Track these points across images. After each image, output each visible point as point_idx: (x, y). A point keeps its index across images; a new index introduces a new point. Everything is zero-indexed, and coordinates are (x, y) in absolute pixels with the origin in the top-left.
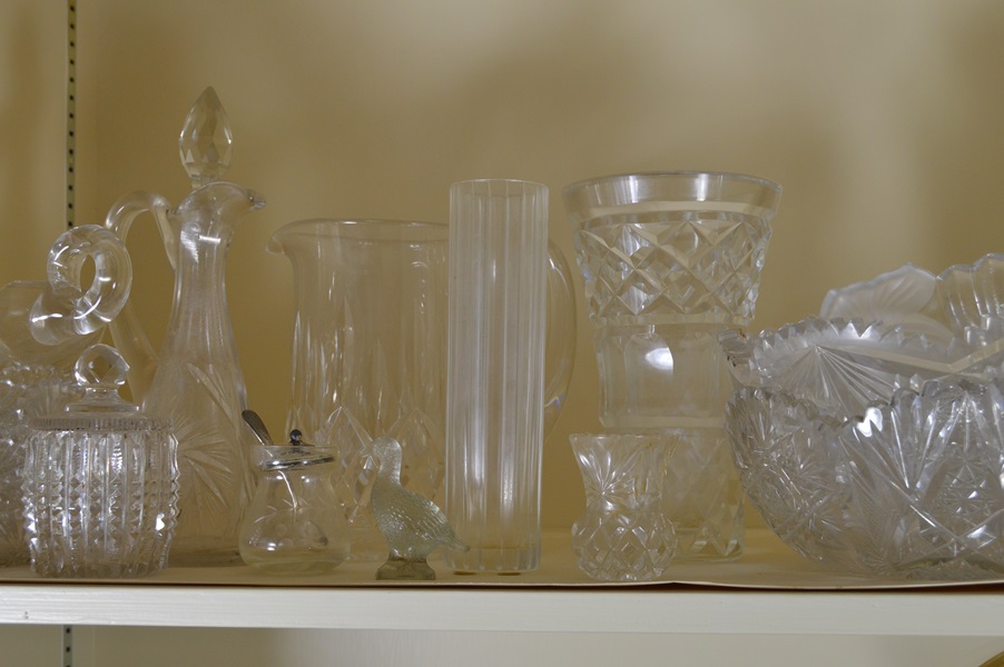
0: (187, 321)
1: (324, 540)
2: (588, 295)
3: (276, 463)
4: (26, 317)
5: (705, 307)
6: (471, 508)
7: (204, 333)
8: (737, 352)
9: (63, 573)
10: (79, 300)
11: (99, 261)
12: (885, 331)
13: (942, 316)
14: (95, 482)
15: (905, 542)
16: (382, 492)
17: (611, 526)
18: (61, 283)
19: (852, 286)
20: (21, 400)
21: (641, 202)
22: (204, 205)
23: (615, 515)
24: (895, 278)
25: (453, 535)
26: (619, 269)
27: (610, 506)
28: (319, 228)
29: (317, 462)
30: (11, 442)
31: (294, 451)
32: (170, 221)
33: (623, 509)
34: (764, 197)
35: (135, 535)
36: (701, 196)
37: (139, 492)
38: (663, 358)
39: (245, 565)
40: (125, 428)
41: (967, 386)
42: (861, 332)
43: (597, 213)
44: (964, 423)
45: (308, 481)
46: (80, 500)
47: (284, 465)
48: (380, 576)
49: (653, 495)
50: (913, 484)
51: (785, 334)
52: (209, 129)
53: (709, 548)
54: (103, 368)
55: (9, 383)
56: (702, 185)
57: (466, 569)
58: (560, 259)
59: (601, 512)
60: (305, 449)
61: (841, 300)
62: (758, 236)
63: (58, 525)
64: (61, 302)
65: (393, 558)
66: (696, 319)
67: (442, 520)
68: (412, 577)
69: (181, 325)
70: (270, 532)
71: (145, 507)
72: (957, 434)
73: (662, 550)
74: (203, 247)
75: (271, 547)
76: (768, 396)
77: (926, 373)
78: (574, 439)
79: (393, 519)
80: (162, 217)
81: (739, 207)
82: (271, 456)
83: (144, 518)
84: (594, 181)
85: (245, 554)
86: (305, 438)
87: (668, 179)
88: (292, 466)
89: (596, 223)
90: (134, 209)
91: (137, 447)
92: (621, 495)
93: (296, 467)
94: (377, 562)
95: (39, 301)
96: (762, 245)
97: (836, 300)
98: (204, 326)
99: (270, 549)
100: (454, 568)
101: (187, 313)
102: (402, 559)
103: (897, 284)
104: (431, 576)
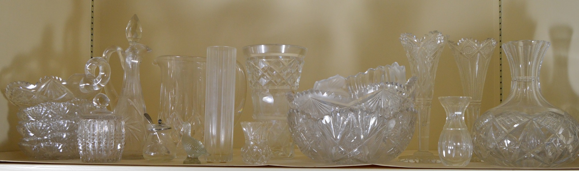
0: (128, 86)
1: (169, 152)
2: (249, 80)
3: (154, 129)
4: (78, 85)
6: (212, 143)
7: (133, 89)
8: (290, 99)
9: (90, 161)
10: (95, 80)
11: (101, 68)
12: (329, 93)
13: (347, 90)
14: (99, 135)
15: (335, 154)
16: (186, 139)
17: (252, 149)
18: (89, 74)
19: (322, 80)
20: (76, 109)
21: (265, 53)
22: (133, 50)
23: (253, 145)
24: (334, 78)
25: (206, 151)
26: (258, 72)
27: (252, 143)
28: (168, 58)
29: (166, 129)
30: (74, 122)
31: (159, 126)
32: (123, 55)
33: (256, 144)
34: (302, 52)
35: (111, 150)
36: (283, 51)
37: (113, 137)
38: (269, 100)
39: (145, 159)
40: (108, 118)
41: (352, 110)
42: (323, 94)
43: (253, 55)
44: (350, 121)
45: (164, 134)
46: (95, 140)
47: (156, 130)
48: (184, 163)
49: (264, 140)
50: (336, 137)
51: (302, 94)
52: (135, 27)
54: (102, 100)
55: (73, 104)
56: (283, 47)
57: (210, 161)
58: (242, 68)
59: (249, 145)
60: (163, 125)
61: (319, 84)
62: (300, 63)
63: (88, 147)
64: (89, 80)
65: (188, 158)
66: (280, 88)
67: (203, 146)
68: (193, 163)
69: (126, 86)
70: (152, 150)
71: (114, 142)
72: (348, 124)
73: (266, 156)
74: (133, 64)
75: (152, 154)
76: (298, 112)
77: (340, 106)
78: (242, 123)
79: (188, 146)
80: (120, 54)
82: (153, 127)
83: (114, 145)
84: (251, 46)
85: (144, 156)
86: (163, 122)
87: (273, 47)
88: (159, 130)
89: (252, 58)
90: (112, 51)
91: (112, 124)
92: (255, 140)
93: (160, 130)
94: (184, 159)
95: (82, 80)
97: (318, 84)
98: (133, 87)
99: (152, 155)
100: (207, 161)
101: (128, 83)
102: (191, 158)
103: (335, 80)
104: (199, 163)
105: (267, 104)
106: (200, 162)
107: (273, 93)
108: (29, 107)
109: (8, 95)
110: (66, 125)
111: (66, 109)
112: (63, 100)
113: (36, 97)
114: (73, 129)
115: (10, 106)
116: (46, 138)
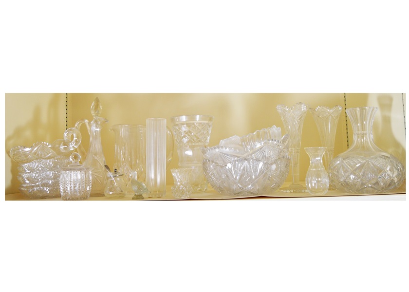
0: (93, 146)
1: (122, 191)
2: (175, 139)
3: (112, 176)
4: (59, 147)
5: (199, 141)
6: (151, 184)
7: (96, 148)
8: (204, 152)
10: (70, 143)
11: (75, 135)
12: (230, 148)
13: (242, 145)
14: (74, 181)
15: (236, 189)
16: (133, 182)
17: (179, 188)
18: (67, 139)
19: (225, 139)
20: (58, 164)
21: (186, 121)
22: (96, 122)
23: (180, 185)
25: (147, 190)
26: (181, 134)
27: (179, 183)
28: (120, 126)
29: (120, 176)
30: (57, 173)
31: (115, 173)
32: (89, 125)
34: (211, 119)
35: (83, 191)
36: (198, 119)
37: (84, 183)
38: (189, 153)
39: (106, 196)
40: (80, 170)
41: (246, 159)
42: (226, 149)
43: (177, 123)
44: (245, 166)
45: (118, 179)
46: (72, 185)
48: (133, 198)
49: (187, 181)
50: (236, 178)
51: (212, 149)
52: (97, 106)
53: (200, 190)
54: (76, 157)
55: (56, 160)
56: (198, 117)
57: (151, 196)
58: (170, 131)
59: (177, 185)
60: (118, 173)
61: (223, 142)
62: (210, 127)
63: (67, 190)
64: (66, 144)
65: (135, 195)
66: (197, 144)
67: (145, 187)
68: (139, 199)
70: (110, 190)
71: (85, 186)
72: (244, 169)
73: (189, 192)
74: (96, 131)
75: (111, 193)
76: (209, 161)
77: (238, 157)
78: (171, 170)
79: (135, 187)
80: (87, 124)
81: (207, 122)
82: (110, 174)
83: (85, 188)
84: (177, 116)
85: (105, 194)
86: (118, 170)
87: (191, 117)
88: (115, 177)
89: (177, 125)
90: (81, 123)
91: (83, 174)
92: (181, 181)
95: (62, 144)
96: (211, 128)
97: (222, 142)
101: (93, 144)
102: (137, 195)
103: (233, 139)
104: (143, 198)
105: (188, 156)
107: (192, 148)
108: (26, 163)
109: (11, 156)
110: (51, 175)
111: (51, 163)
112: (49, 158)
113: (31, 157)
114: (56, 177)
115: (12, 162)
116: (37, 184)
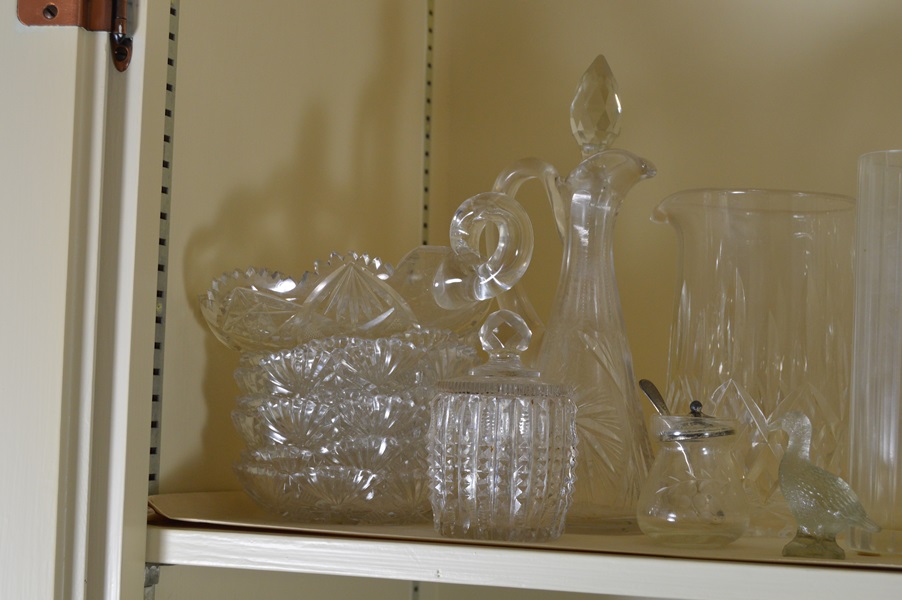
0: (575, 289)
1: (720, 514)
3: (677, 433)
4: (430, 283)
6: (879, 488)
7: (592, 301)
9: (472, 533)
10: (481, 267)
11: (502, 228)
16: (790, 469)
18: (463, 249)
20: (420, 362)
22: (594, 174)
25: (863, 514)
28: (707, 197)
29: (720, 434)
30: (412, 404)
31: (696, 422)
32: (560, 189)
35: (540, 500)
37: (544, 457)
39: (643, 534)
40: (525, 392)
45: (706, 453)
46: (487, 464)
47: (688, 436)
48: (788, 552)
52: (600, 100)
54: (507, 334)
55: (412, 346)
57: (873, 549)
60: (707, 421)
63: (465, 484)
64: (464, 267)
65: (800, 535)
67: (853, 498)
68: (821, 556)
69: (570, 292)
70: (669, 503)
71: (548, 472)
74: (593, 215)
75: (672, 518)
79: (804, 496)
80: (552, 183)
82: (671, 426)
83: (547, 483)
85: (642, 524)
86: (704, 410)
88: (694, 438)
90: (521, 177)
91: (544, 413)
93: (699, 439)
94: (784, 540)
95: (441, 269)
98: (592, 295)
99: (671, 520)
100: (859, 548)
101: (576, 280)
102: (809, 537)
104: (840, 555)
106: (844, 555)
108: (276, 352)
109: (211, 314)
110: (387, 414)
111: (388, 360)
112: (381, 332)
113: (298, 321)
114: (411, 429)
115: (212, 347)
116: (325, 450)
